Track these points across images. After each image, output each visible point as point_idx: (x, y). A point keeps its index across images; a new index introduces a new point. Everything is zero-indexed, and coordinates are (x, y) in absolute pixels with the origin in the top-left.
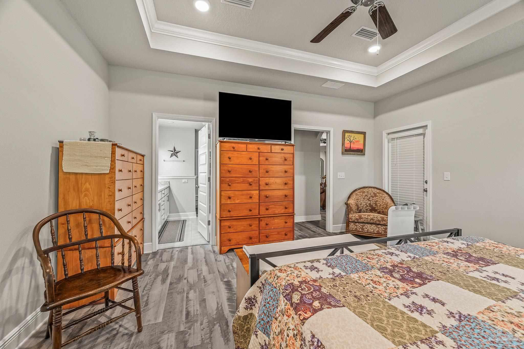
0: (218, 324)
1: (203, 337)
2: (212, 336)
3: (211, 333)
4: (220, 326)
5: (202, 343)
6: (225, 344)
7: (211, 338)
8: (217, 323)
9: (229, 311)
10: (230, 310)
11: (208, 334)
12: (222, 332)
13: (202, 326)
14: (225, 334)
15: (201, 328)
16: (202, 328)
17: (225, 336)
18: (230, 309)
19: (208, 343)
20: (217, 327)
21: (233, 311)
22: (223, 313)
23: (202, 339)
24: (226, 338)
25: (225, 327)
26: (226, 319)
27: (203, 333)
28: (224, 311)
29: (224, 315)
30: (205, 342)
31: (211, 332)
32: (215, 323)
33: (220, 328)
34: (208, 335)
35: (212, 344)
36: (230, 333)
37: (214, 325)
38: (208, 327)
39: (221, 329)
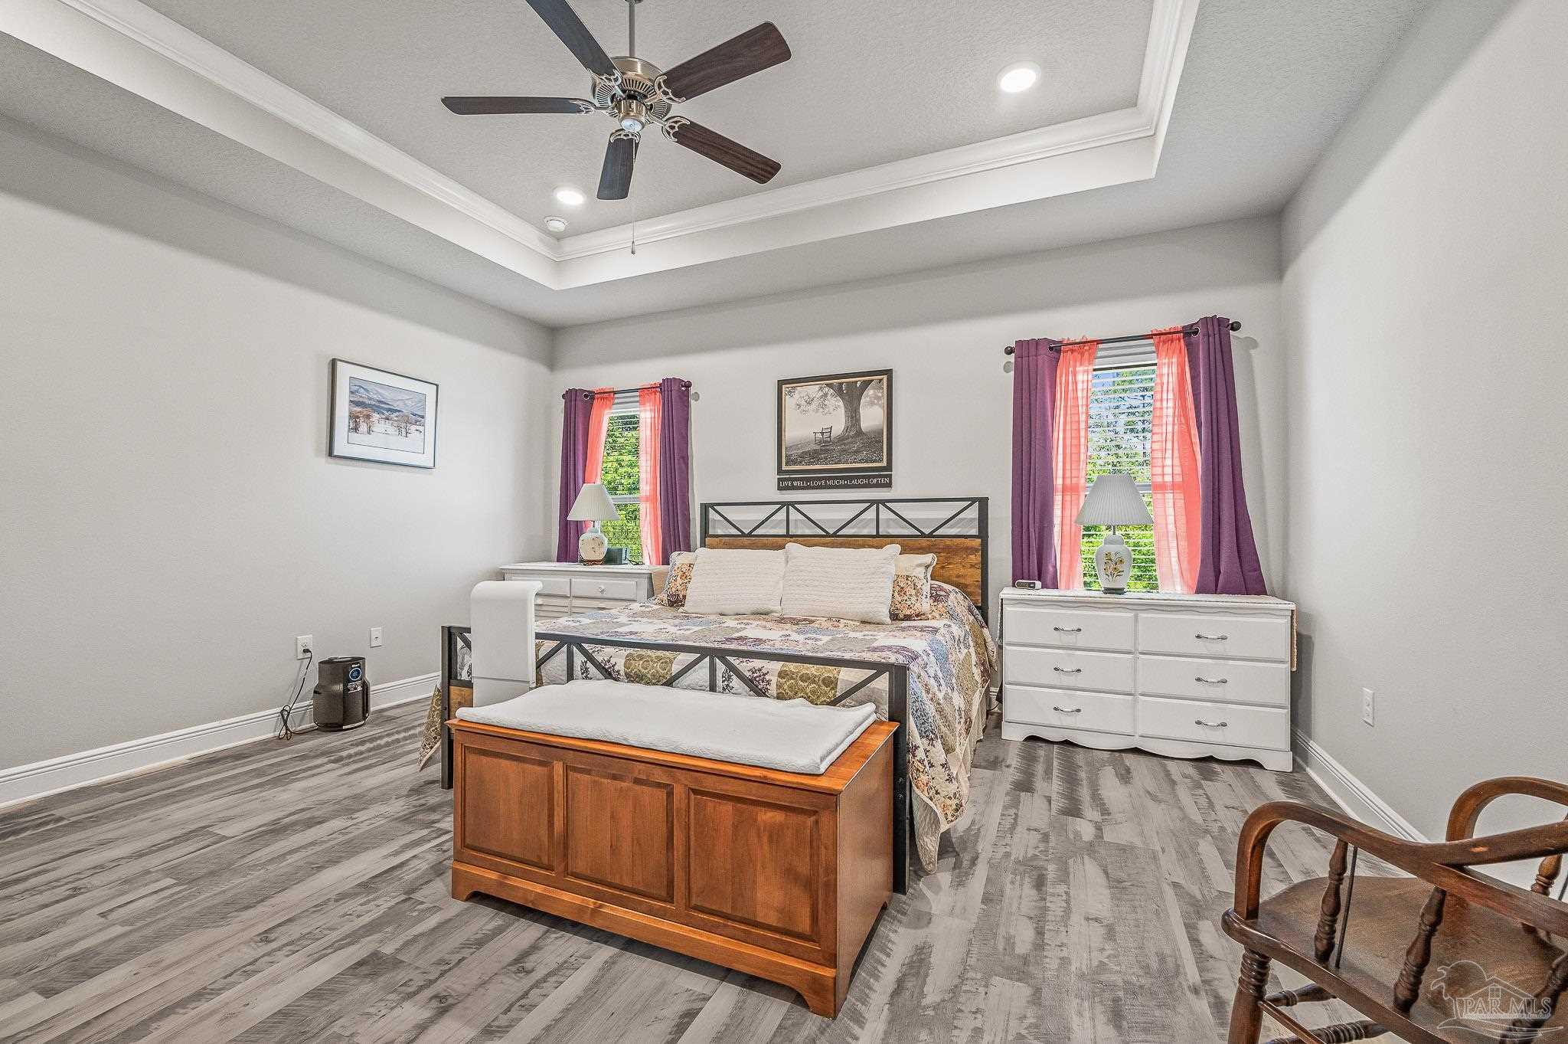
0: (925, 1002)
1: (982, 990)
2: (957, 981)
3: (956, 986)
4: (922, 995)
5: (990, 976)
6: (930, 947)
7: (962, 978)
8: (925, 1008)
9: (862, 1027)
10: (856, 1027)
11: (965, 992)
12: (927, 975)
13: (978, 1023)
14: (920, 967)
15: (984, 1021)
16: (979, 1016)
17: (921, 961)
18: (856, 1030)
19: (973, 968)
20: (932, 996)
21: (852, 1019)
22: (886, 1033)
23: (986, 986)
24: (923, 956)
25: (909, 985)
26: (891, 1004)
27: (979, 1002)
28: (881, 1035)
29: (891, 1022)
30: (979, 976)
31: (955, 991)
32: (932, 1013)
33: (925, 989)
34: (967, 988)
35: (964, 962)
36: (906, 962)
37: (936, 1007)
38: (960, 1011)
39: (924, 983)
